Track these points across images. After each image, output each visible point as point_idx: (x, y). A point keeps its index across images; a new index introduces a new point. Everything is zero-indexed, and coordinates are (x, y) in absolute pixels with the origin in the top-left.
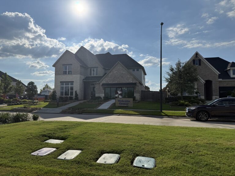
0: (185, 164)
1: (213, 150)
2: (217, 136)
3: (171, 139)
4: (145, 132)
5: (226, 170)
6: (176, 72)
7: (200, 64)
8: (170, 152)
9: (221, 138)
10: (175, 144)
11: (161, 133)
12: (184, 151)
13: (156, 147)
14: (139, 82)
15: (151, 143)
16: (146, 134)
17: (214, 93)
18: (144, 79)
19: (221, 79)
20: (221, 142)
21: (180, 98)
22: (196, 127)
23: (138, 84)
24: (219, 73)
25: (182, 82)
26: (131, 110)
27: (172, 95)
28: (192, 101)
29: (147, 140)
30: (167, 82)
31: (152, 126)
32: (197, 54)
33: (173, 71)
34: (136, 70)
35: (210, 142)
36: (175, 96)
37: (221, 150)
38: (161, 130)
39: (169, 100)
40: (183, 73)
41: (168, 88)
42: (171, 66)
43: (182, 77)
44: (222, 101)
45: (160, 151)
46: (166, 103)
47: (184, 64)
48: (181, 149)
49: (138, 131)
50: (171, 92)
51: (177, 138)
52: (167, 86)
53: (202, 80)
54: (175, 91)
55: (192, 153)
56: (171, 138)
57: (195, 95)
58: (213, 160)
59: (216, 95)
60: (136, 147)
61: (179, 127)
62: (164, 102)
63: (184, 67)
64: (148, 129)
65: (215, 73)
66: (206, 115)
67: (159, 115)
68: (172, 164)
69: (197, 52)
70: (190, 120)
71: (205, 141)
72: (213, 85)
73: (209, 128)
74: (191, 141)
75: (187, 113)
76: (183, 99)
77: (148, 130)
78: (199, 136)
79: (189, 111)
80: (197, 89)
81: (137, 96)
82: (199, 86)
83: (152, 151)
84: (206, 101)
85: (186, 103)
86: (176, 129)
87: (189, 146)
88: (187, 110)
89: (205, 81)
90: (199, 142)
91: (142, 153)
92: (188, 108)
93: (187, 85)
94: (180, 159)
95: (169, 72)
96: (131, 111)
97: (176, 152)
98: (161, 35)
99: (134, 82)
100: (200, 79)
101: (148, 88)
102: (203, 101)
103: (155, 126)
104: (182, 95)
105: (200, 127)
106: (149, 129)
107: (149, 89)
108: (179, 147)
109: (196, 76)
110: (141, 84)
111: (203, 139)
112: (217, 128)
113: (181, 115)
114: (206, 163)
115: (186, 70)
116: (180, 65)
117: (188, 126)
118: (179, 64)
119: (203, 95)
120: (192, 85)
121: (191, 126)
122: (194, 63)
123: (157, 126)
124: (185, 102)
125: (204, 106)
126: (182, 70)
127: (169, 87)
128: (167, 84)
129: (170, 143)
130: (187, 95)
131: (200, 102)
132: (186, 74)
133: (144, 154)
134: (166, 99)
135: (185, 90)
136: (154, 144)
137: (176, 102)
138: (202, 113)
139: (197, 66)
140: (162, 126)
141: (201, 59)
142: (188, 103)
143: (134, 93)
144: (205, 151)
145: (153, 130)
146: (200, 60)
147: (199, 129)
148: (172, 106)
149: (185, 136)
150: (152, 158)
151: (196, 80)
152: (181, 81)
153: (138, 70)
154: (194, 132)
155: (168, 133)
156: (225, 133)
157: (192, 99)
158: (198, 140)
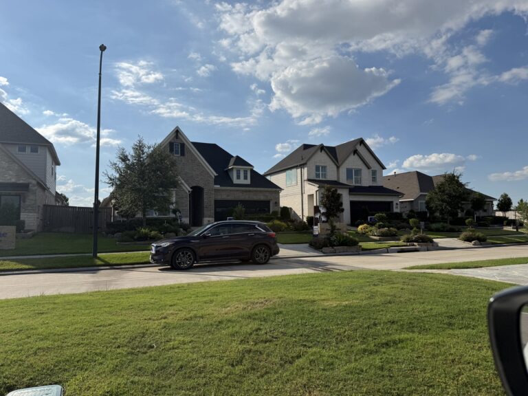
0: (136, 379)
1: (195, 331)
2: (205, 299)
3: (111, 325)
4: (43, 316)
5: (215, 369)
6: (133, 163)
7: (183, 154)
8: (104, 357)
9: (212, 301)
10: (117, 333)
11: (87, 311)
12: (137, 347)
13: (68, 352)
14: (38, 183)
15: (56, 344)
16: (43, 323)
17: (206, 212)
18: (54, 174)
19: (218, 186)
20: (210, 311)
21: (140, 223)
22: (169, 284)
23: (34, 188)
24: (216, 174)
25: (145, 187)
26: (9, 260)
27: (123, 216)
28: (165, 227)
29: (46, 338)
30: (112, 185)
31: (65, 296)
32: (177, 132)
33: (127, 162)
34: (28, 149)
35: (192, 314)
36: (131, 219)
37: (209, 328)
38: (88, 304)
39: (115, 228)
40: (148, 167)
41: (113, 201)
42: (123, 149)
43: (146, 178)
44: (217, 227)
45: (78, 362)
46: (107, 234)
47: (152, 149)
48: (131, 345)
49: (22, 318)
50: (120, 209)
51: (125, 318)
52: (113, 196)
53: (186, 185)
54: (131, 207)
55: (153, 347)
56: (109, 322)
57: (172, 215)
58: (193, 353)
59: (209, 217)
60: (9, 365)
61: (133, 289)
62: (104, 233)
63: (150, 156)
64: (52, 306)
65: (208, 173)
66: (189, 256)
67: (87, 265)
68: (106, 387)
69: (177, 127)
70: (159, 270)
71: (183, 315)
72: (205, 196)
73: (192, 284)
74: (154, 320)
75: (153, 255)
76: (147, 224)
77: (54, 308)
78: (171, 306)
79: (156, 251)
80: (176, 203)
81: (31, 219)
82: (179, 198)
83: (55, 366)
84: (192, 228)
85: (153, 233)
86: (124, 297)
87: (148, 332)
88: (153, 248)
89: (191, 188)
90: (170, 320)
91: (25, 380)
92: (155, 245)
93: (156, 194)
94: (126, 368)
95: (118, 163)
96: (7, 262)
97: (119, 353)
98: (100, 74)
99: (21, 182)
100: (182, 183)
101: (65, 197)
102: (185, 228)
103: (74, 295)
104: (144, 215)
105: (177, 283)
106: (55, 306)
107: (67, 200)
108: (127, 341)
109: (175, 177)
110: (43, 187)
111: (180, 311)
112: (208, 282)
113: (141, 261)
114: (180, 363)
115: (155, 162)
116: (142, 151)
117: (153, 285)
118: (140, 147)
119: (186, 217)
120: (166, 194)
121: (158, 283)
122: (171, 150)
123: (80, 295)
124: (151, 231)
125: (187, 238)
126: (146, 161)
127: (116, 198)
128: (112, 189)
129: (107, 335)
130: (155, 216)
131: (181, 229)
132: (155, 171)
133: (31, 379)
134: (110, 225)
135: (152, 206)
136: (64, 345)
137: (132, 232)
138: (183, 253)
139: (176, 157)
140: (92, 294)
141: (185, 143)
142: (156, 232)
143: (22, 210)
144: (181, 338)
145: (68, 307)
146: (183, 145)
147: (173, 288)
148: (123, 241)
149: (144, 310)
150: (56, 383)
151: (175, 184)
152: (144, 185)
153: (34, 150)
154: (163, 296)
155: (106, 309)
156: (218, 290)
157: (166, 225)
158: (168, 314)
